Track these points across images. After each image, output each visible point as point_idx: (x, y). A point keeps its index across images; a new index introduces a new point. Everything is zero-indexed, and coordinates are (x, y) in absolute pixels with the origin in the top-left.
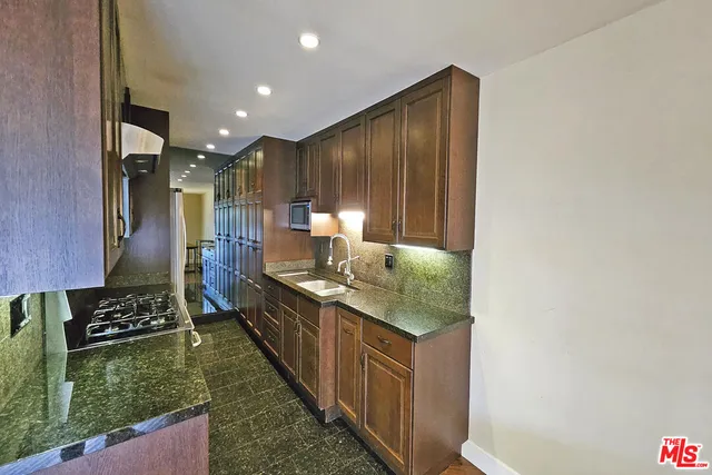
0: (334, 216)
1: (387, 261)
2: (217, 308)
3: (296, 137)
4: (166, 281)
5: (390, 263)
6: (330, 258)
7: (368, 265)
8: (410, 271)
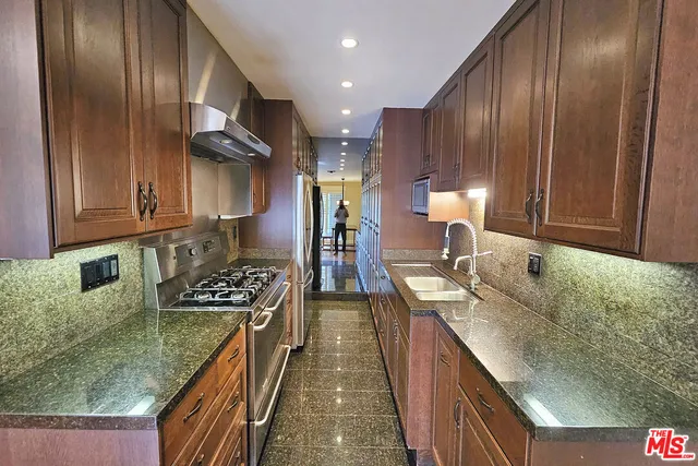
0: (462, 196)
1: (531, 263)
2: (362, 289)
3: (421, 104)
4: (287, 257)
5: (536, 269)
6: (446, 251)
7: (504, 266)
8: (572, 287)
